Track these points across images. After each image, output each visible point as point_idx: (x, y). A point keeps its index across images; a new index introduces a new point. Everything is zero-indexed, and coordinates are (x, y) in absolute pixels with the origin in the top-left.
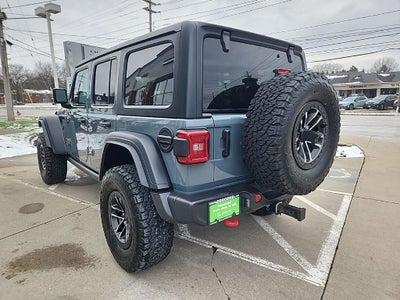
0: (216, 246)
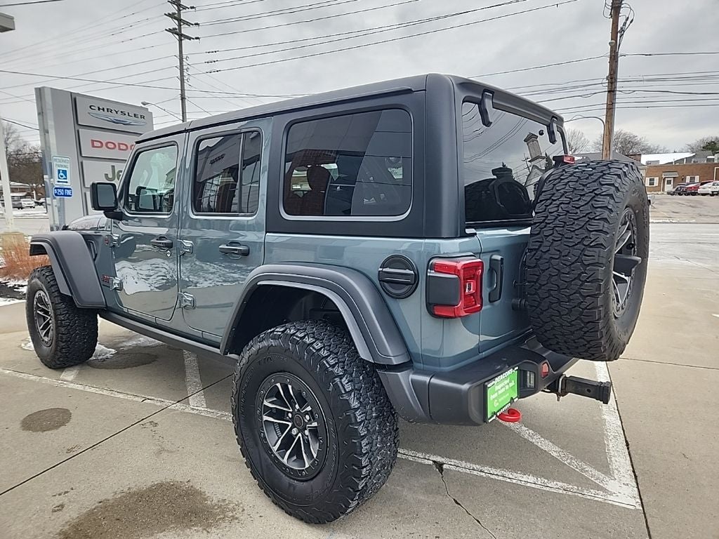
0: (439, 459)
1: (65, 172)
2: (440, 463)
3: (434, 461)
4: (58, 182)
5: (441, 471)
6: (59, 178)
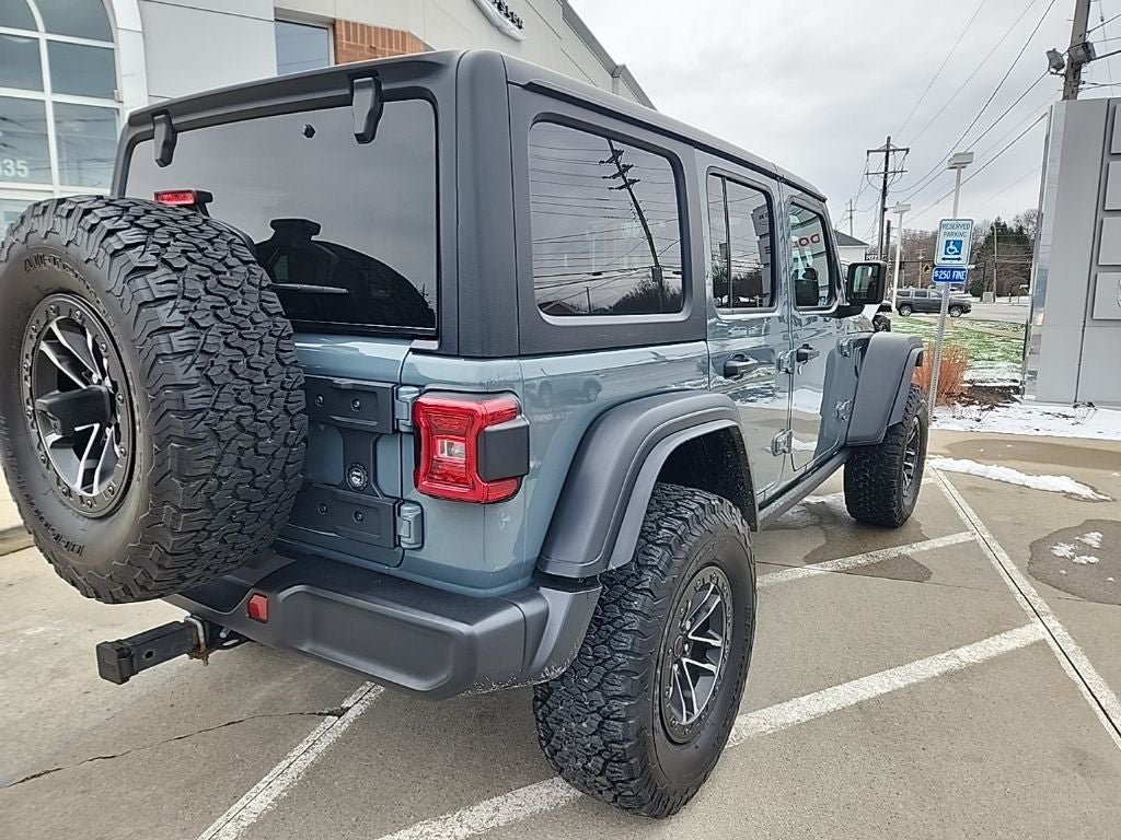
1: (958, 244)
2: (340, 713)
3: (349, 708)
4: (944, 259)
5: (320, 714)
6: (946, 253)
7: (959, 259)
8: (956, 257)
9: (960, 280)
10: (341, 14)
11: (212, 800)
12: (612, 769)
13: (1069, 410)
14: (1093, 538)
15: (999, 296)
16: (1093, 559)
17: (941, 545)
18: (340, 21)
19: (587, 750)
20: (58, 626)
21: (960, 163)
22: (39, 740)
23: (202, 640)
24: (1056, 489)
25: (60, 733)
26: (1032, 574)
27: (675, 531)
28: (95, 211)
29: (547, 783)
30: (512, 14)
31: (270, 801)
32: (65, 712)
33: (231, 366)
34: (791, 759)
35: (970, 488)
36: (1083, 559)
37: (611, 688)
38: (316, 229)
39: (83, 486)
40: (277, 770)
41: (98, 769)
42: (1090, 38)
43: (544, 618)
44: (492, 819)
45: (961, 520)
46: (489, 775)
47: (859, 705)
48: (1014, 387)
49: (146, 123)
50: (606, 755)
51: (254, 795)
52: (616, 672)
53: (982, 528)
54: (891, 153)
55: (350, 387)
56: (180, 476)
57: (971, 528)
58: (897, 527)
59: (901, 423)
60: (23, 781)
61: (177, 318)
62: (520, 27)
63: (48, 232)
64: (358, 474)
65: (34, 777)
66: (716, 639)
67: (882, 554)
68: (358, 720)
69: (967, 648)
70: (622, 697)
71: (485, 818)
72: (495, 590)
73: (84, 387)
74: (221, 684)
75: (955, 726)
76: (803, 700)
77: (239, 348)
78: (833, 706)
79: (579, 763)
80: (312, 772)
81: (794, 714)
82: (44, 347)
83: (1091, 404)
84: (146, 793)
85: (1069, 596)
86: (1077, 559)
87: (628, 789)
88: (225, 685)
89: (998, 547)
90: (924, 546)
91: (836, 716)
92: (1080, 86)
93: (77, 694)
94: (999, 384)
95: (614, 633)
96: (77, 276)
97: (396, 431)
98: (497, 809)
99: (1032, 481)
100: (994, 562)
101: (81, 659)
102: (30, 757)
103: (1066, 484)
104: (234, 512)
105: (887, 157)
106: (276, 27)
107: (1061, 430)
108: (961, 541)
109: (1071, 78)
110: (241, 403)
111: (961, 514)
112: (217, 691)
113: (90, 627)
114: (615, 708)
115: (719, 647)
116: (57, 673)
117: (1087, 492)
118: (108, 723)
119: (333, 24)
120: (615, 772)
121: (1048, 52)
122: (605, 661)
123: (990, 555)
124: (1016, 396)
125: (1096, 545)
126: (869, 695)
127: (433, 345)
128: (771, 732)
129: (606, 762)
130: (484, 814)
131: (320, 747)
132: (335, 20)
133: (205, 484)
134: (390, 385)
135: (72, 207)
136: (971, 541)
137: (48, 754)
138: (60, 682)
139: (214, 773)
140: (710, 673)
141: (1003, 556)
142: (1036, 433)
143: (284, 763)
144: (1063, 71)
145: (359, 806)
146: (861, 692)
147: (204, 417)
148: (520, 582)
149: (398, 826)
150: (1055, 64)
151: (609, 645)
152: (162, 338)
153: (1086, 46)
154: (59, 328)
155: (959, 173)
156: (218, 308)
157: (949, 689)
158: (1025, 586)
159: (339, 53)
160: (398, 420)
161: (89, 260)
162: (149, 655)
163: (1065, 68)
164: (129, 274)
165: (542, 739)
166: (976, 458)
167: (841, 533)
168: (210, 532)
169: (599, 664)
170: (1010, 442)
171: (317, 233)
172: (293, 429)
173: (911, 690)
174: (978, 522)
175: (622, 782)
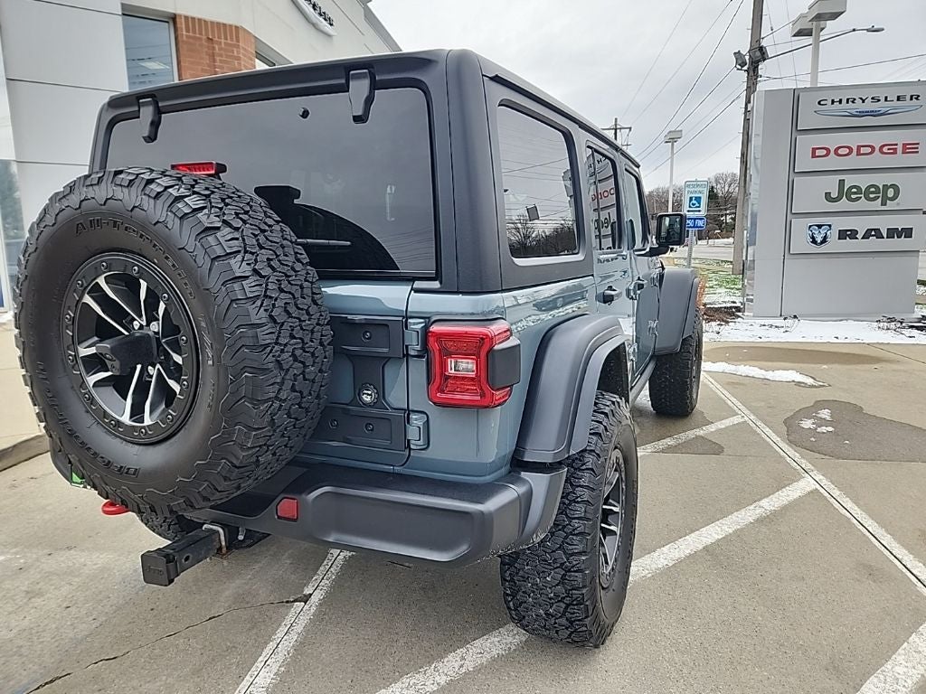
1: (698, 199)
2: (306, 599)
3: (311, 595)
4: (688, 211)
5: (287, 602)
6: (690, 207)
7: (699, 211)
8: (698, 209)
9: (701, 227)
10: (182, 9)
11: (220, 681)
12: (572, 611)
13: (780, 322)
14: (825, 414)
15: (699, 239)
16: (830, 429)
17: (723, 427)
18: (180, 16)
19: (550, 599)
20: (16, 553)
21: (672, 139)
22: (39, 652)
23: (223, 544)
24: (788, 380)
25: (56, 644)
26: (791, 442)
27: (601, 423)
28: (157, 181)
29: (496, 633)
30: (324, 13)
31: (272, 676)
32: (54, 626)
33: (285, 308)
34: (671, 593)
35: (728, 383)
36: (824, 429)
37: (570, 547)
38: (297, 194)
39: (131, 417)
40: (268, 651)
41: (106, 669)
42: (763, 43)
43: (529, 495)
44: (462, 666)
45: (730, 407)
46: (446, 633)
47: (706, 548)
48: (736, 307)
49: (131, 105)
50: (567, 600)
51: (256, 673)
52: (574, 535)
53: (747, 412)
54: (618, 131)
55: (363, 322)
56: (252, 400)
57: (739, 412)
58: (687, 416)
59: (690, 336)
60: (38, 688)
61: (245, 270)
62: (331, 25)
63: (107, 199)
64: (370, 392)
65: (46, 683)
66: (615, 506)
67: (683, 437)
68: (322, 603)
69: (766, 500)
70: (580, 553)
71: (457, 665)
72: (488, 477)
73: (126, 333)
74: (190, 587)
75: (777, 556)
76: (665, 549)
77: (290, 293)
78: (688, 552)
79: (541, 611)
80: (300, 648)
81: (662, 560)
82: (88, 299)
83: (795, 317)
84: (158, 684)
85: (823, 456)
86: (819, 430)
87: (583, 625)
88: (194, 588)
89: (763, 425)
90: (712, 428)
91: (692, 557)
92: (759, 79)
93: (59, 610)
94: (724, 305)
95: (570, 504)
96: (141, 236)
97: (407, 355)
98: (463, 658)
99: (770, 375)
100: (764, 436)
101: (51, 580)
102: (36, 667)
103: (793, 376)
104: (286, 429)
105: (616, 134)
106: (123, 20)
107: (775, 337)
108: (736, 422)
109: (751, 73)
110: (295, 338)
111: (729, 403)
112: (189, 592)
113: (47, 551)
114: (575, 563)
115: (618, 513)
116: (30, 594)
117: (810, 381)
118: (99, 630)
119: (173, 19)
120: (574, 613)
121: (735, 53)
122: (564, 527)
123: (758, 431)
124: (740, 314)
125: (828, 418)
126: (710, 541)
127: (436, 285)
128: (650, 575)
129: (568, 606)
130: (454, 664)
131: (299, 628)
132: (175, 15)
133: (272, 405)
134: (401, 319)
135: (132, 177)
136: (743, 423)
137: (53, 663)
138: (38, 601)
139: (213, 660)
140: (613, 533)
141: (767, 430)
142: (760, 340)
143: (272, 645)
144: (745, 68)
145: (349, 670)
146: (704, 540)
147: (272, 350)
148: (503, 470)
149: (388, 682)
150: (740, 62)
151: (566, 515)
152: (236, 286)
153: (761, 49)
154: (107, 283)
155: (673, 145)
156: (272, 260)
157: (764, 530)
158: (791, 452)
159: (180, 44)
160: (407, 346)
161: (158, 222)
162: (187, 559)
163: (747, 66)
164: (201, 233)
165: (508, 595)
166: (727, 360)
167: (648, 423)
168: (268, 446)
169: (560, 530)
170: (744, 348)
171: (298, 198)
172: (325, 358)
173: (738, 534)
174: (742, 407)
175: (579, 620)
